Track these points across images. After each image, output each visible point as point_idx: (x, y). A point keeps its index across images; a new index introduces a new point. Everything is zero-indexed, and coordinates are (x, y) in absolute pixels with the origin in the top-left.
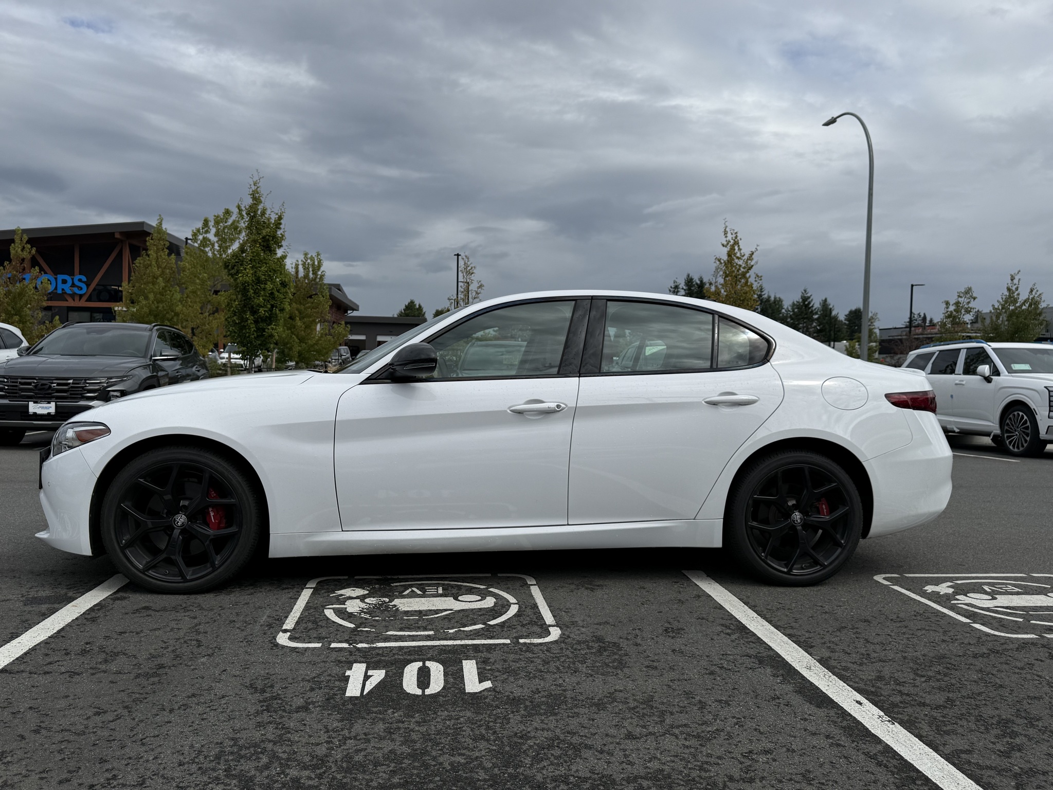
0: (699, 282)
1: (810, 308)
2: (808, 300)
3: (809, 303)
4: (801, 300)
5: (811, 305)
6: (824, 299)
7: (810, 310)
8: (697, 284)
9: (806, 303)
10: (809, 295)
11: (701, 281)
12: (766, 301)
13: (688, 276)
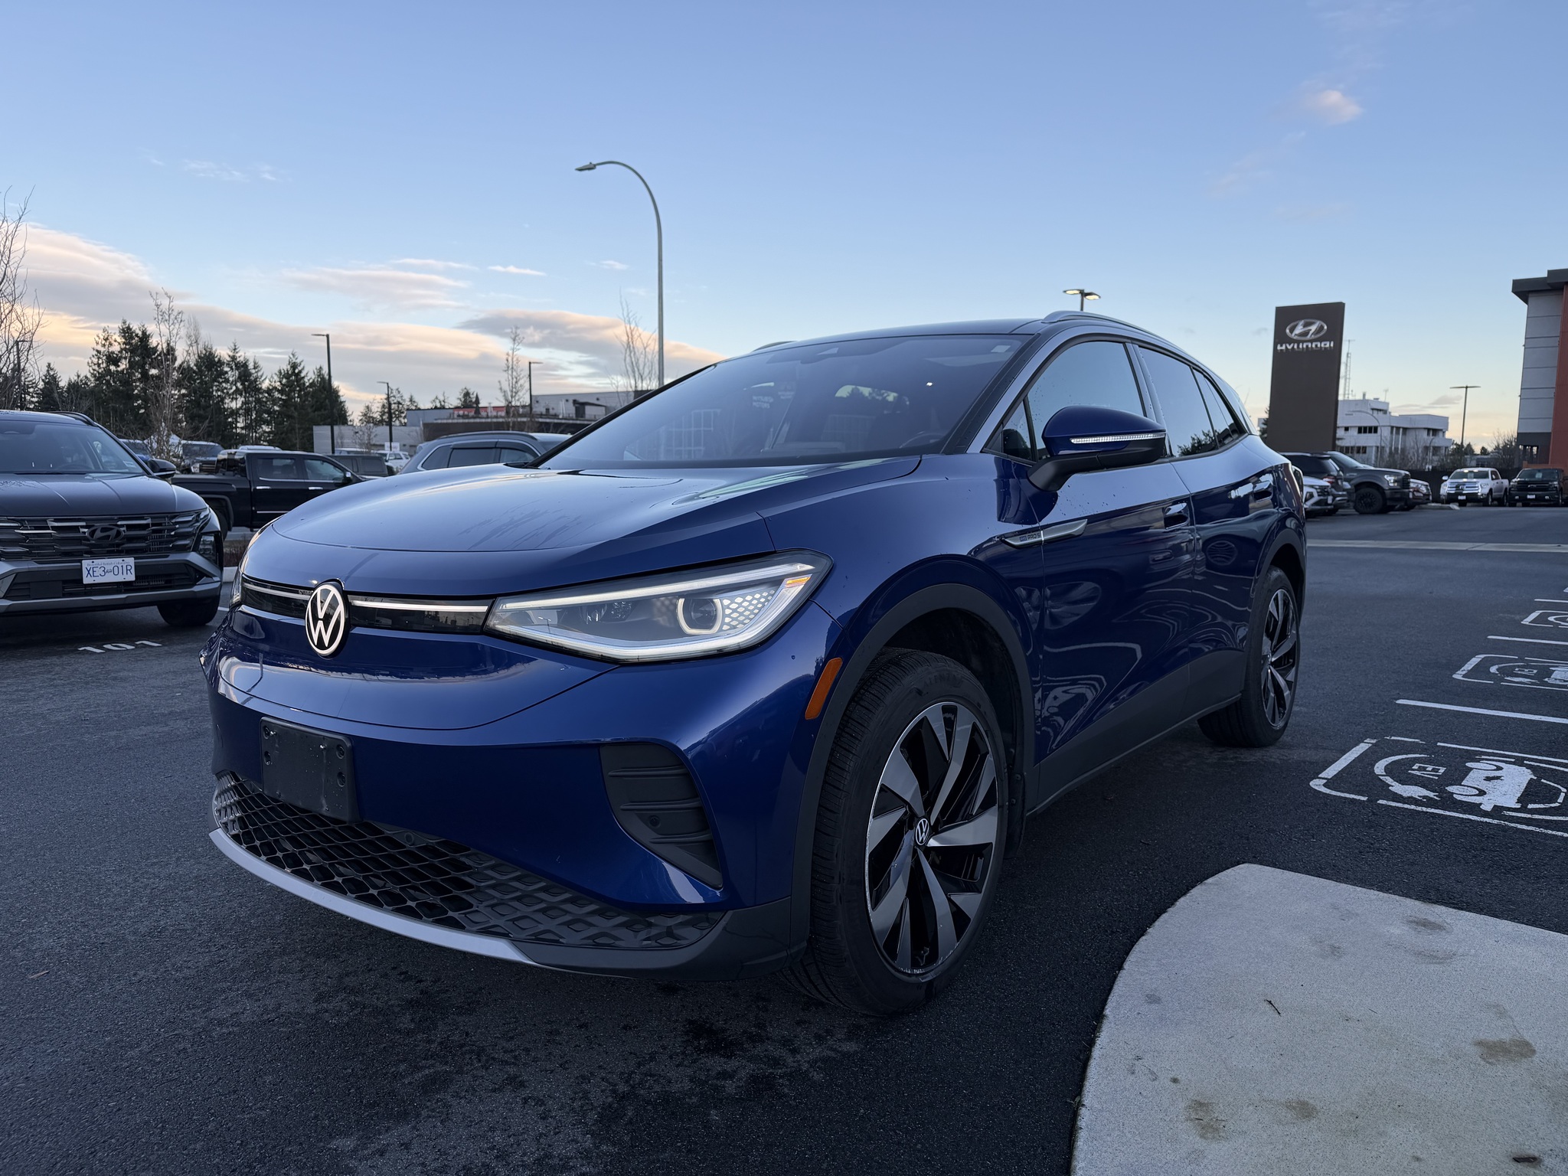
0: (140, 334)
1: (304, 377)
2: (300, 368)
3: (300, 372)
4: (289, 367)
5: (302, 375)
6: (318, 367)
7: (302, 382)
8: (137, 335)
9: (297, 371)
10: (298, 361)
11: (144, 333)
12: (242, 366)
13: (124, 323)
